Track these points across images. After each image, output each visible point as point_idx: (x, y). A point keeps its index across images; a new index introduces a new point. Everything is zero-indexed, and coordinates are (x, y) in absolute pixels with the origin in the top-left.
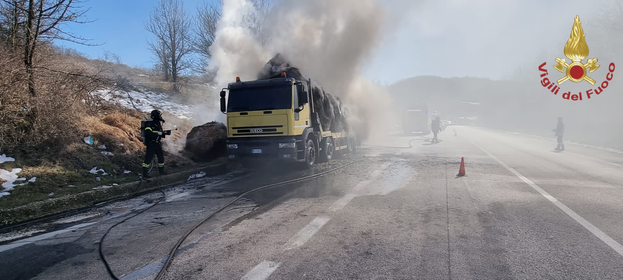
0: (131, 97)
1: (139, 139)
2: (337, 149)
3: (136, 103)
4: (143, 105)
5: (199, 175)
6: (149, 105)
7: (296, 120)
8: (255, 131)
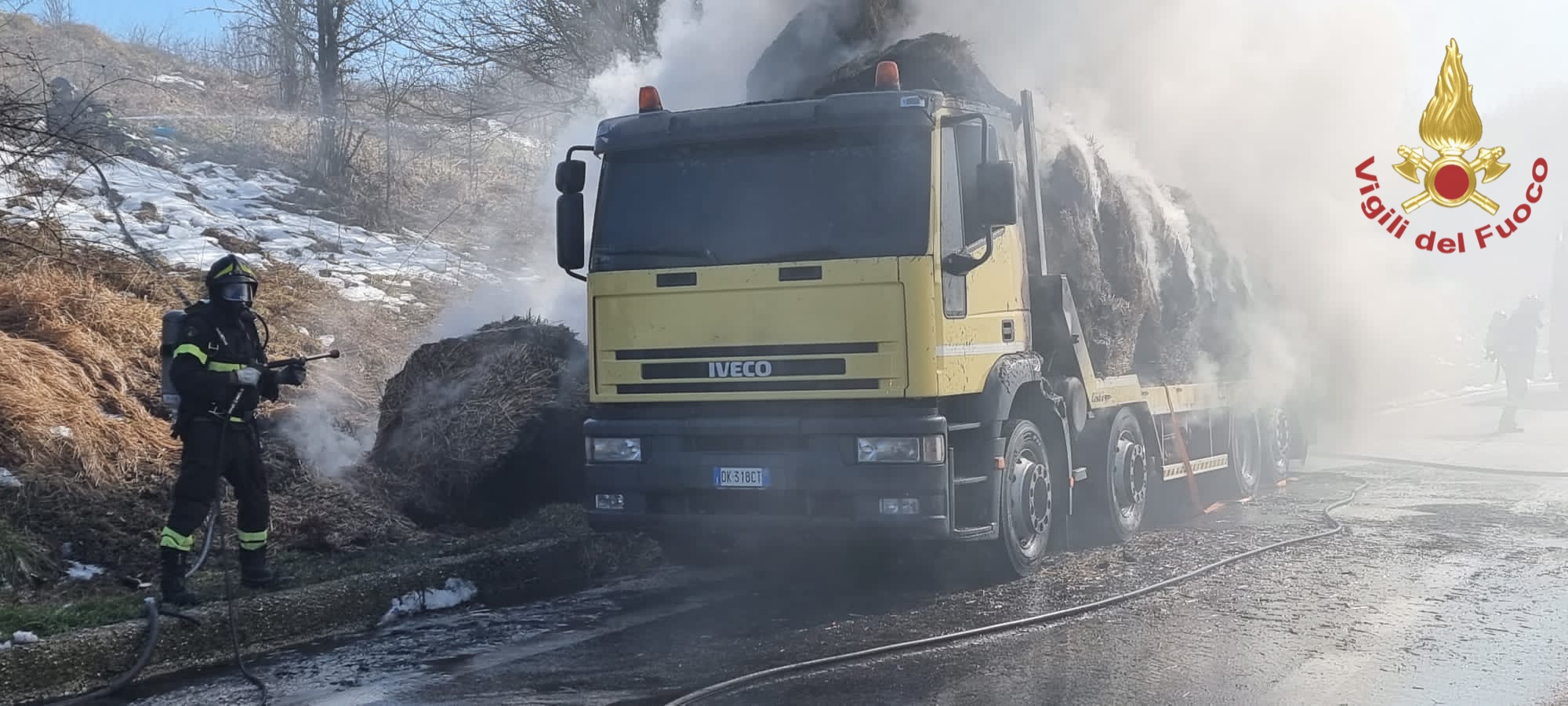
0: (114, 191)
1: (145, 401)
2: (1173, 472)
3: (140, 218)
4: (173, 230)
5: (439, 598)
6: (200, 230)
7: (949, 315)
8: (733, 370)
